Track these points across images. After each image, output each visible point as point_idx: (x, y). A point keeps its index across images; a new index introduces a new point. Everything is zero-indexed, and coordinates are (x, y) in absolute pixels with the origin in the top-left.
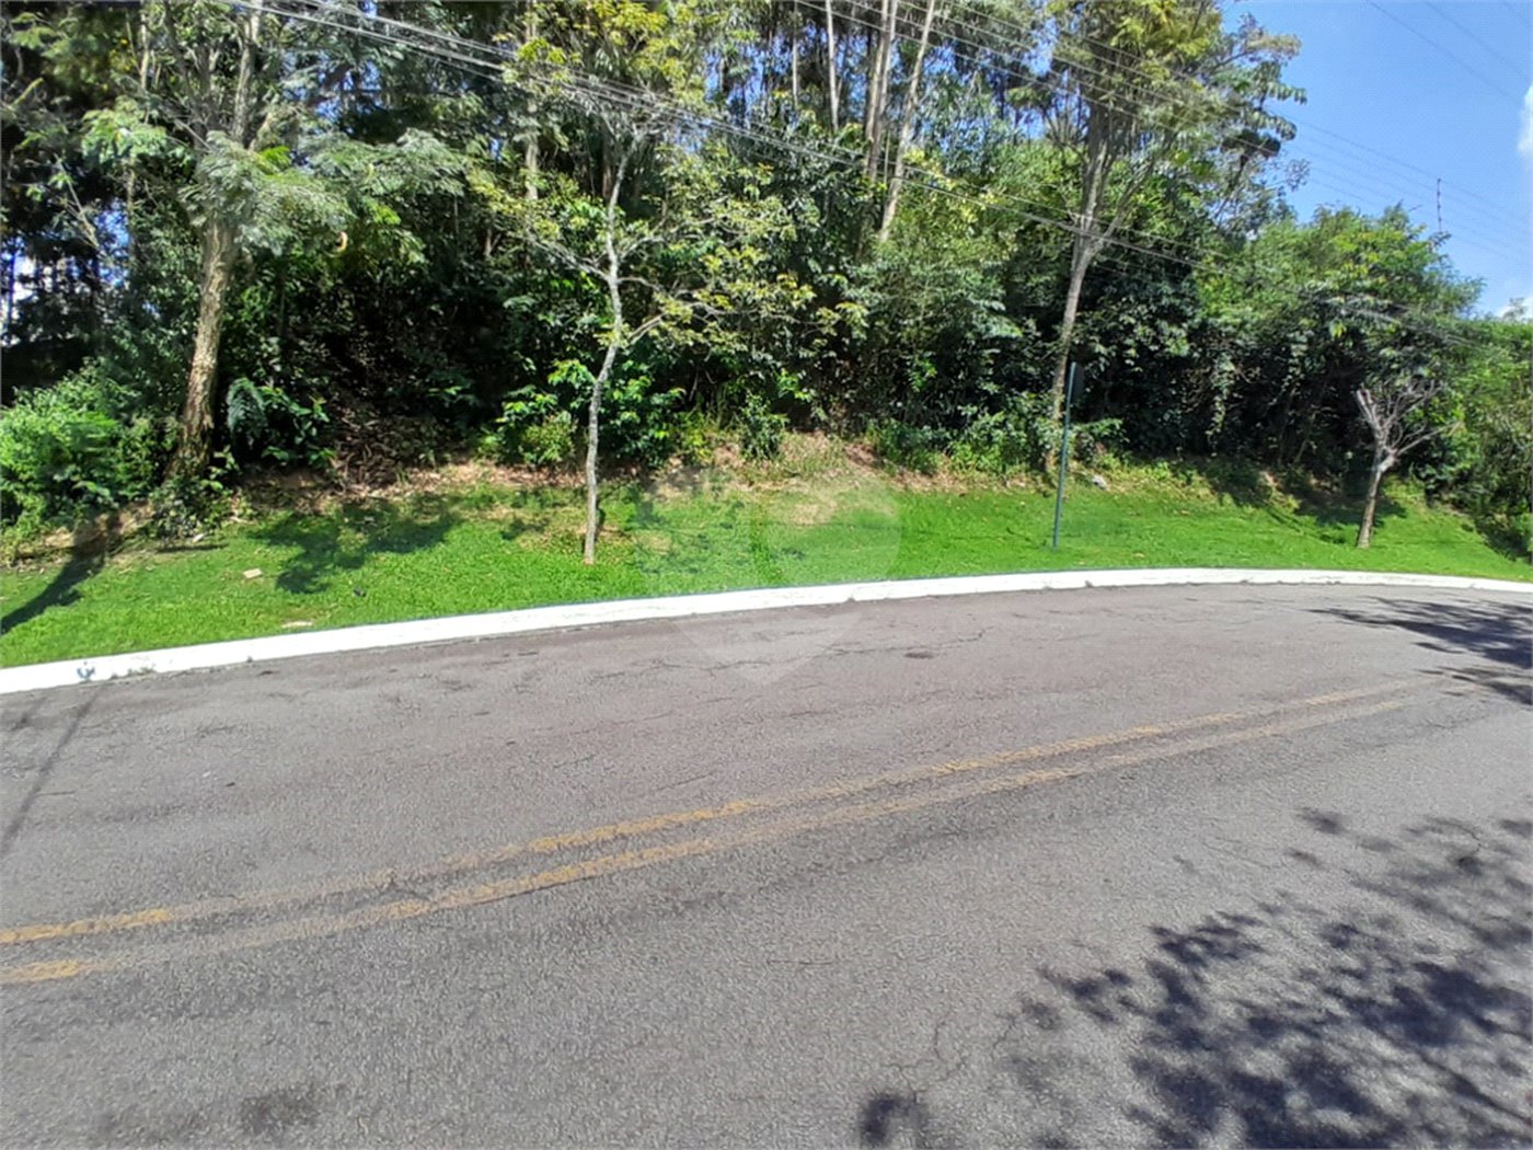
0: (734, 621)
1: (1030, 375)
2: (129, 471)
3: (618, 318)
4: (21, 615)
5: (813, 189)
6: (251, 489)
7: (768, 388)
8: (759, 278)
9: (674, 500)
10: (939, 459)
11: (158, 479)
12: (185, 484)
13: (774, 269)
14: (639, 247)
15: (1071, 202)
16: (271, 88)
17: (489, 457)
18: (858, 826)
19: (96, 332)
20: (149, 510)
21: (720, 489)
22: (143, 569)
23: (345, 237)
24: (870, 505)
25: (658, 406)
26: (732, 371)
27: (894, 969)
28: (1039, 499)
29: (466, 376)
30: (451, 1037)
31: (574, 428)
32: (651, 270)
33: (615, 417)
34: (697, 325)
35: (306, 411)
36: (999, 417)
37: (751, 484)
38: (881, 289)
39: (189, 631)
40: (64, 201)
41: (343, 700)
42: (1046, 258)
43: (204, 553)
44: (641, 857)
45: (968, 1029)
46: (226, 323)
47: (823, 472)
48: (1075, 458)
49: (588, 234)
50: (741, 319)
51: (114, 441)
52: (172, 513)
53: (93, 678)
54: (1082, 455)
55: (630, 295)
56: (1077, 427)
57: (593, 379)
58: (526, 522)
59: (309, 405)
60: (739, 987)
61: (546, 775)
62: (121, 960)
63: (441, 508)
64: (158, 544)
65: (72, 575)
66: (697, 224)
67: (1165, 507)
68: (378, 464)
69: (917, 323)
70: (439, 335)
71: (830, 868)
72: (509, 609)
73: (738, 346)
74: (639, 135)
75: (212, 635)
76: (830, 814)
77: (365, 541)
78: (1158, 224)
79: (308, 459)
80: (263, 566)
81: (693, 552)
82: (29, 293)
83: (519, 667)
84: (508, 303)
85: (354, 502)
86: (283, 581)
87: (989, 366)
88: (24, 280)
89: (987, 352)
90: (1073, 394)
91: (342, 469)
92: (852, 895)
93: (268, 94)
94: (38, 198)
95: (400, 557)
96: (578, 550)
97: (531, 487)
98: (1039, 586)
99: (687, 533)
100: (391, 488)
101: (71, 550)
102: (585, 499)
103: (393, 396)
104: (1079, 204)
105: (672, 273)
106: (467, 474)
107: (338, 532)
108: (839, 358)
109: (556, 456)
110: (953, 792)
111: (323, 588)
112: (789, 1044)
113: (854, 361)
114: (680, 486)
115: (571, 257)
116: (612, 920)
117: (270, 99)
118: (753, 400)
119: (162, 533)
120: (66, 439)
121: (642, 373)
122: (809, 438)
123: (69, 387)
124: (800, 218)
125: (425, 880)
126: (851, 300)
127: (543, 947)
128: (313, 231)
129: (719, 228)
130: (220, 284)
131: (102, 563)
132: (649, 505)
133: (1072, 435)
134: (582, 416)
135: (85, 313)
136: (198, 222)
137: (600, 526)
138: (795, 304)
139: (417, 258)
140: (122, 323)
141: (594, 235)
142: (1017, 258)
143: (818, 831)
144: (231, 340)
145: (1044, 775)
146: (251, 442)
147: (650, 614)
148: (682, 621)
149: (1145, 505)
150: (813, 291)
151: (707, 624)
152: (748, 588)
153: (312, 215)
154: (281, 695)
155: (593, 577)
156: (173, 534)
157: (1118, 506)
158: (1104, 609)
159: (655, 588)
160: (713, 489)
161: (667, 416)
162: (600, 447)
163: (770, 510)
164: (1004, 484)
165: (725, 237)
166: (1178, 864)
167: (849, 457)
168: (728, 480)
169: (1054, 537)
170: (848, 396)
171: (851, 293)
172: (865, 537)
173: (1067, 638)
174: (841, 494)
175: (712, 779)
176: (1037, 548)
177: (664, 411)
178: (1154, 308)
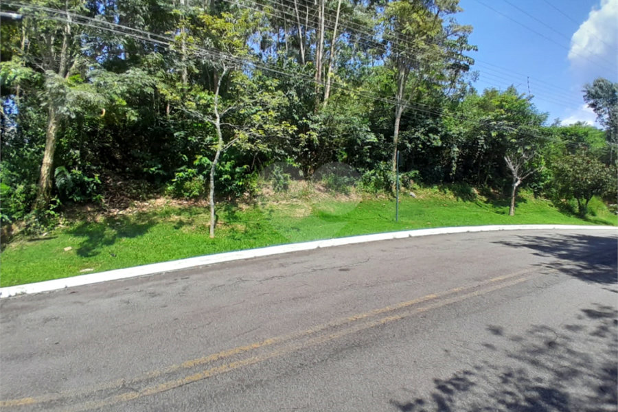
0: (272, 259)
1: (383, 155)
2: (15, 207)
3: (221, 139)
5: (295, 86)
6: (67, 213)
7: (282, 164)
8: (275, 122)
9: (246, 209)
10: (352, 189)
11: (28, 210)
12: (39, 211)
13: (281, 119)
14: (228, 111)
15: (394, 90)
16: (76, 51)
17: (169, 195)
18: (318, 345)
20: (24, 223)
21: (265, 204)
22: (22, 249)
23: (104, 110)
24: (325, 208)
25: (238, 172)
26: (268, 157)
28: (390, 203)
29: (160, 163)
31: (205, 182)
32: (234, 119)
33: (221, 177)
34: (252, 141)
35: (91, 180)
36: (373, 171)
37: (278, 202)
38: (324, 125)
39: (41, 275)
41: (105, 303)
42: (386, 111)
43: (47, 241)
44: (229, 367)
46: (57, 145)
47: (306, 195)
48: (403, 186)
49: (207, 106)
50: (269, 138)
51: (9, 195)
52: (34, 224)
53: (1, 297)
54: (405, 185)
55: (225, 129)
56: (402, 174)
58: (184, 222)
59: (93, 177)
61: (190, 333)
63: (149, 217)
64: (29, 237)
66: (250, 102)
67: (439, 203)
68: (122, 200)
69: (339, 137)
72: (178, 259)
74: (226, 69)
75: (50, 277)
76: (307, 341)
77: (116, 233)
78: (426, 98)
79: (92, 199)
80: (72, 245)
81: (255, 231)
83: (181, 284)
85: (112, 216)
86: (79, 252)
87: (367, 152)
89: (366, 147)
90: (399, 161)
91: (106, 203)
92: (315, 377)
93: (74, 54)
95: (132, 239)
96: (207, 232)
97: (187, 207)
98: (391, 238)
99: (252, 223)
100: (128, 209)
102: (210, 211)
103: (129, 172)
104: (397, 90)
106: (161, 202)
107: (104, 230)
108: (310, 150)
109: (198, 194)
110: (356, 328)
111: (97, 254)
113: (316, 152)
114: (248, 204)
115: (201, 115)
117: (75, 56)
119: (29, 233)
121: (232, 159)
122: (299, 183)
124: (291, 98)
126: (312, 130)
128: (91, 108)
129: (260, 103)
130: (55, 130)
131: (4, 247)
132: (234, 212)
133: (400, 177)
134: (207, 177)
136: (44, 104)
137: (216, 222)
138: (290, 133)
139: (134, 118)
141: (209, 106)
142: (374, 112)
143: (302, 349)
144: (58, 153)
145: (392, 318)
146: (67, 193)
147: (237, 258)
148: (250, 260)
149: (430, 203)
150: (297, 127)
151: (260, 261)
152: (277, 245)
153: (91, 101)
154: (79, 302)
155: (213, 243)
156: (34, 233)
157: (420, 204)
158: (415, 246)
159: (239, 247)
160: (262, 204)
161: (242, 176)
162: (215, 190)
163: (286, 212)
164: (377, 197)
165: (262, 106)
166: (442, 353)
167: (316, 189)
168: (268, 201)
169: (396, 217)
170: (314, 165)
171: (312, 126)
172: (324, 221)
173: (401, 259)
174: (314, 204)
175: (259, 329)
176: (390, 222)
177: (241, 174)
178: (427, 128)
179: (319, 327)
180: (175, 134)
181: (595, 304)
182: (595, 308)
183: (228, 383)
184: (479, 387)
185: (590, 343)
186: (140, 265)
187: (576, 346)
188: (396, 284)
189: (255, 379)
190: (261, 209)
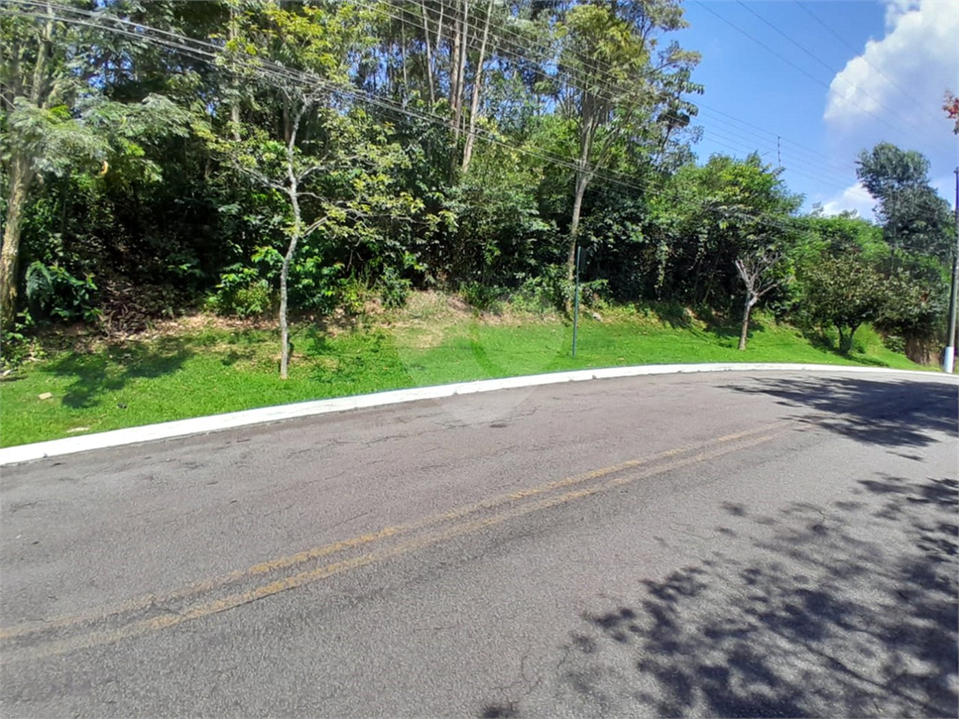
0: (383, 411)
1: (554, 254)
3: (298, 218)
5: (420, 138)
6: (43, 338)
7: (397, 263)
8: (388, 194)
9: (339, 335)
10: (504, 305)
13: (398, 188)
14: (310, 173)
15: (574, 152)
16: (58, 68)
17: (212, 311)
18: (466, 536)
21: (369, 327)
23: (106, 165)
24: (463, 334)
25: (327, 275)
26: (374, 252)
27: (495, 626)
28: (563, 328)
29: (194, 257)
31: (271, 290)
32: (319, 188)
33: (298, 282)
35: (81, 283)
36: (538, 279)
37: (390, 323)
38: (465, 202)
41: (112, 481)
42: (561, 184)
43: (12, 385)
44: (327, 570)
45: (541, 658)
46: (25, 225)
47: (434, 315)
48: (582, 303)
49: (274, 165)
50: (380, 219)
54: (587, 301)
55: (305, 204)
56: (583, 285)
57: (282, 258)
58: (239, 353)
59: (83, 278)
60: (396, 649)
61: (259, 522)
63: (178, 346)
66: (348, 159)
67: (637, 331)
68: (133, 317)
69: (488, 223)
71: (450, 565)
72: (229, 411)
74: (307, 101)
75: (18, 440)
76: (449, 530)
77: (125, 370)
78: (624, 165)
79: (83, 314)
80: (52, 390)
81: (353, 368)
83: (237, 450)
84: (223, 209)
85: (116, 344)
86: (66, 400)
87: (530, 249)
89: (530, 241)
90: (580, 265)
91: (107, 321)
92: (466, 581)
93: (56, 73)
95: (151, 381)
96: (276, 369)
97: (242, 329)
98: (566, 380)
99: (348, 357)
100: (143, 334)
102: (280, 336)
103: (142, 271)
104: (579, 152)
105: (333, 191)
106: (196, 322)
107: (105, 365)
108: (441, 244)
109: (259, 309)
110: (524, 509)
111: (96, 404)
112: (430, 683)
113: (450, 246)
114: (343, 326)
115: (265, 179)
116: (308, 615)
117: (57, 76)
118: (388, 271)
121: (315, 254)
122: (424, 294)
124: (414, 157)
125: (176, 601)
126: (448, 209)
127: (262, 638)
128: (84, 161)
129: (362, 162)
130: (20, 199)
132: (323, 339)
133: (580, 289)
134: (276, 282)
136: (6, 157)
137: (290, 354)
138: (413, 211)
139: (157, 178)
141: (280, 164)
142: (544, 184)
143: (442, 542)
144: (28, 235)
145: (576, 494)
146: (43, 305)
147: (326, 410)
148: (347, 413)
149: (622, 329)
150: (424, 203)
151: (364, 414)
152: (390, 390)
153: (83, 150)
154: (68, 479)
155: (287, 388)
157: (608, 330)
158: (604, 392)
159: (330, 393)
160: (365, 327)
161: (332, 281)
162: (289, 303)
163: (402, 340)
164: (542, 319)
165: (366, 167)
166: (656, 541)
167: (450, 305)
168: (374, 321)
169: (573, 350)
170: (447, 267)
171: (446, 204)
172: (462, 355)
173: (584, 410)
174: (446, 328)
175: (372, 514)
176: (563, 357)
177: (331, 278)
178: (623, 214)
179: (466, 509)
180: (220, 210)
181: (878, 473)
182: (877, 479)
183: (327, 595)
184: (716, 590)
185: (876, 528)
186: (168, 421)
187: (853, 532)
188: (580, 445)
189: (370, 587)
190: (364, 335)
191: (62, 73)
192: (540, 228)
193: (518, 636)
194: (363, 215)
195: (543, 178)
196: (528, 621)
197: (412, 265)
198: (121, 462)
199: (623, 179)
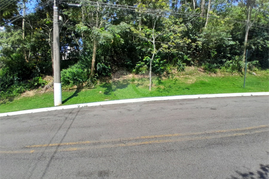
0: (176, 101)
1: (237, 52)
2: (84, 77)
3: (155, 49)
4: (70, 98)
5: (190, 21)
6: (100, 79)
7: (182, 59)
8: (180, 39)
9: (165, 79)
10: (218, 70)
11: (88, 78)
12: (91, 79)
14: (158, 36)
15: (245, 17)
16: (101, 18)
17: (134, 73)
19: (79, 57)
20: (87, 83)
21: (173, 77)
22: (86, 91)
23: (113, 40)
24: (203, 79)
26: (175, 56)
27: (206, 168)
28: (240, 78)
29: (130, 60)
30: (128, 166)
31: (147, 68)
32: (160, 39)
33: (154, 65)
34: (169, 48)
36: (231, 61)
37: (179, 76)
38: (205, 38)
40: (74, 38)
41: (113, 112)
42: (240, 29)
43: (94, 89)
46: (96, 55)
47: (193, 73)
48: (248, 69)
49: (149, 35)
50: (177, 46)
51: (82, 73)
52: (90, 83)
53: (80, 107)
54: (250, 68)
55: (157, 44)
56: (249, 63)
57: (150, 59)
58: (140, 84)
59: (108, 66)
60: (176, 166)
61: (143, 126)
62: (83, 148)
63: (127, 82)
64: (88, 88)
65: (77, 92)
66: (168, 31)
68: (117, 75)
69: (213, 44)
70: (126, 54)
71: (194, 148)
72: (137, 98)
73: (176, 52)
74: (158, 17)
75: (95, 101)
76: (194, 138)
77: (116, 87)
78: (263, 21)
79: (108, 74)
80: (102, 91)
81: (168, 89)
82: (70, 52)
83: (139, 108)
84: (137, 48)
85: (114, 81)
86: (104, 93)
87: (228, 51)
88: (69, 50)
89: (228, 48)
90: (247, 55)
91: (112, 76)
92: (198, 153)
94: (70, 38)
95: (121, 90)
96: (148, 88)
97: (140, 78)
98: (241, 95)
99: (167, 85)
100: (119, 79)
101: (77, 88)
102: (149, 80)
103: (119, 64)
104: (246, 18)
105: (163, 40)
106: (130, 76)
107: (112, 86)
108: (196, 52)
109: (144, 73)
110: (220, 136)
111: (110, 94)
113: (199, 52)
114: (166, 77)
115: (147, 39)
116: (154, 151)
119: (89, 86)
120: (76, 73)
121: (159, 58)
122: (190, 67)
123: (76, 65)
124: (188, 27)
125: (125, 141)
126: (199, 41)
128: (108, 40)
129: (172, 31)
130: (95, 49)
131: (81, 91)
132: (160, 80)
133: (247, 64)
134: (149, 66)
135: (77, 54)
136: (92, 40)
137: (152, 84)
138: (187, 43)
139: (123, 42)
140: (83, 56)
141: (150, 35)
142: (233, 29)
143: (192, 141)
144: (97, 57)
145: (240, 134)
146: (100, 72)
147: (160, 99)
148: (166, 101)
149: (264, 78)
150: (191, 40)
151: (171, 101)
152: (178, 95)
153: (108, 37)
154: (105, 110)
155: (151, 93)
156: (90, 86)
157: (258, 79)
158: (255, 101)
159: (161, 95)
160: (172, 77)
161: (163, 65)
162: (152, 71)
163: (183, 81)
164: (232, 75)
165: (174, 32)
166: (266, 153)
167: (198, 70)
168: (175, 76)
169: (244, 85)
170: (198, 59)
171: (198, 39)
172: (202, 86)
173: (247, 107)
174: (197, 78)
175: (172, 129)
176: (240, 88)
177: (163, 64)
178: (264, 38)
179: (200, 133)
183: (159, 148)
186: (124, 99)
188: (243, 118)
189: (170, 148)
190: (171, 79)
191: (102, 19)
192: (232, 44)
193: (213, 173)
194: (172, 46)
195: (233, 27)
196: (217, 169)
197: (187, 59)
198: (115, 108)
199: (263, 26)
